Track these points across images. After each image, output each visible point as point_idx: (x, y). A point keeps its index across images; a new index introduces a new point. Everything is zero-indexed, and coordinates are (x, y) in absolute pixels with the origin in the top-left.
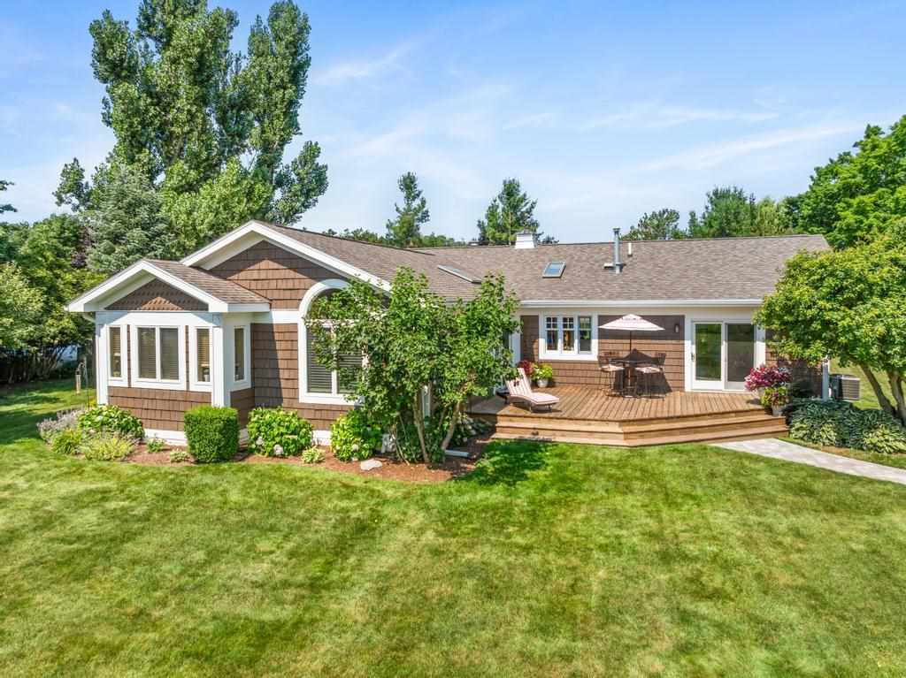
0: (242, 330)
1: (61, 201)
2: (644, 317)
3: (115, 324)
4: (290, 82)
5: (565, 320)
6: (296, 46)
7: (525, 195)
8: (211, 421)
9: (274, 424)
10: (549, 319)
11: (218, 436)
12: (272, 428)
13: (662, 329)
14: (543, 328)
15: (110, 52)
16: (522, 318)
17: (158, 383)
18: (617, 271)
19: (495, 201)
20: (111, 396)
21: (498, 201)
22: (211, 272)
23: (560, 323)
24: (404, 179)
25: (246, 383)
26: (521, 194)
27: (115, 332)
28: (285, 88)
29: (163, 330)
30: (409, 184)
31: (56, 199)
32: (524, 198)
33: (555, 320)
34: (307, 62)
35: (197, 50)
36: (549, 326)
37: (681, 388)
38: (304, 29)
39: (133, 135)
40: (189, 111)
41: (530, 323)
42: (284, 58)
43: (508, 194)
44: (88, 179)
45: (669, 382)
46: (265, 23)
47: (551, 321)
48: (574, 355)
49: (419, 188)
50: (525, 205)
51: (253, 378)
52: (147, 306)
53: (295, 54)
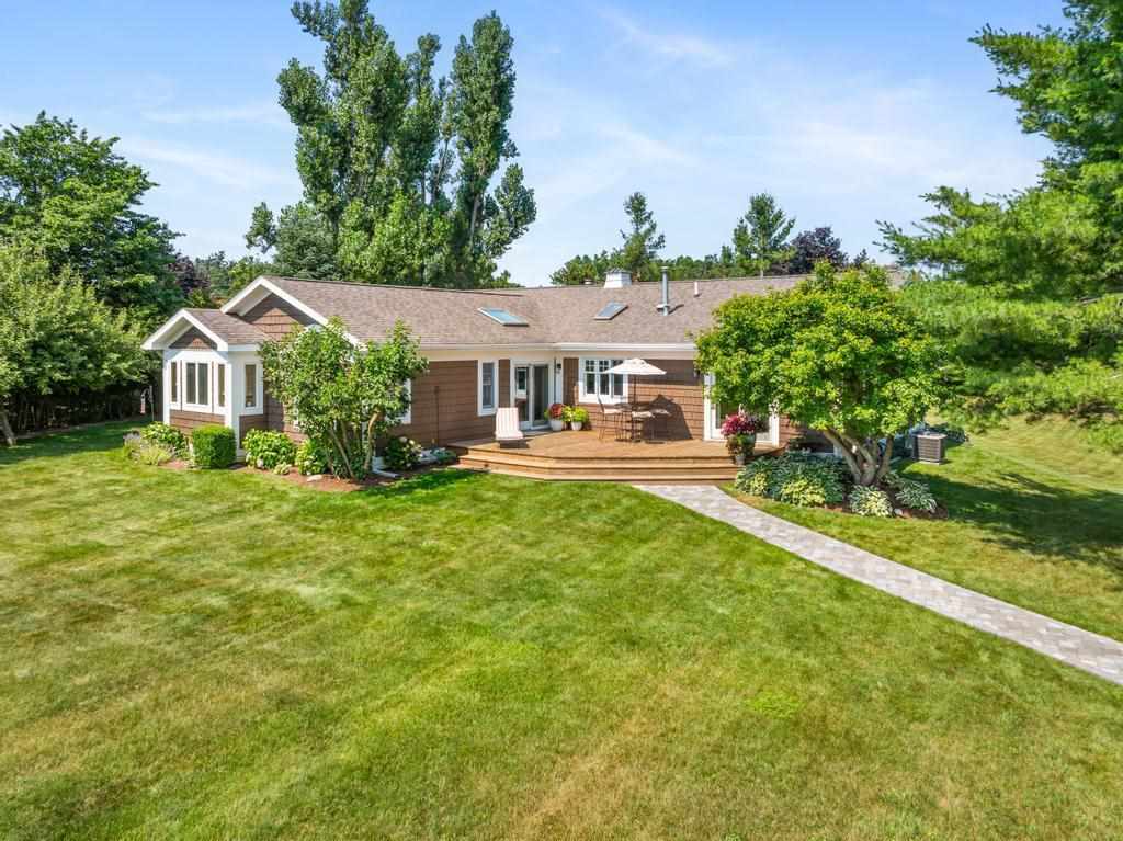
0: (254, 366)
1: (251, 243)
2: (648, 361)
3: (174, 360)
4: (495, 102)
5: (601, 363)
6: (499, 64)
7: (780, 212)
8: (206, 435)
9: (260, 443)
10: (587, 362)
11: (210, 448)
12: (258, 446)
13: (664, 373)
14: (582, 372)
15: (294, 98)
16: (565, 359)
17: (196, 407)
18: (666, 313)
19: (742, 222)
20: (172, 417)
21: (746, 222)
22: (241, 318)
23: (597, 366)
24: (632, 200)
25: (258, 409)
26: (776, 210)
27: (174, 365)
28: (489, 110)
29: (200, 364)
30: (637, 206)
31: (246, 242)
32: (779, 216)
33: (593, 363)
34: (511, 79)
35: (371, 88)
36: (587, 369)
37: (701, 436)
38: (506, 45)
39: (316, 176)
40: (368, 148)
41: (570, 366)
42: (487, 77)
43: (758, 213)
44: (275, 222)
45: (691, 430)
46: (469, 42)
47: (590, 365)
48: (607, 399)
49: (648, 209)
50: (780, 225)
51: (266, 406)
52: (191, 345)
53: (497, 75)
